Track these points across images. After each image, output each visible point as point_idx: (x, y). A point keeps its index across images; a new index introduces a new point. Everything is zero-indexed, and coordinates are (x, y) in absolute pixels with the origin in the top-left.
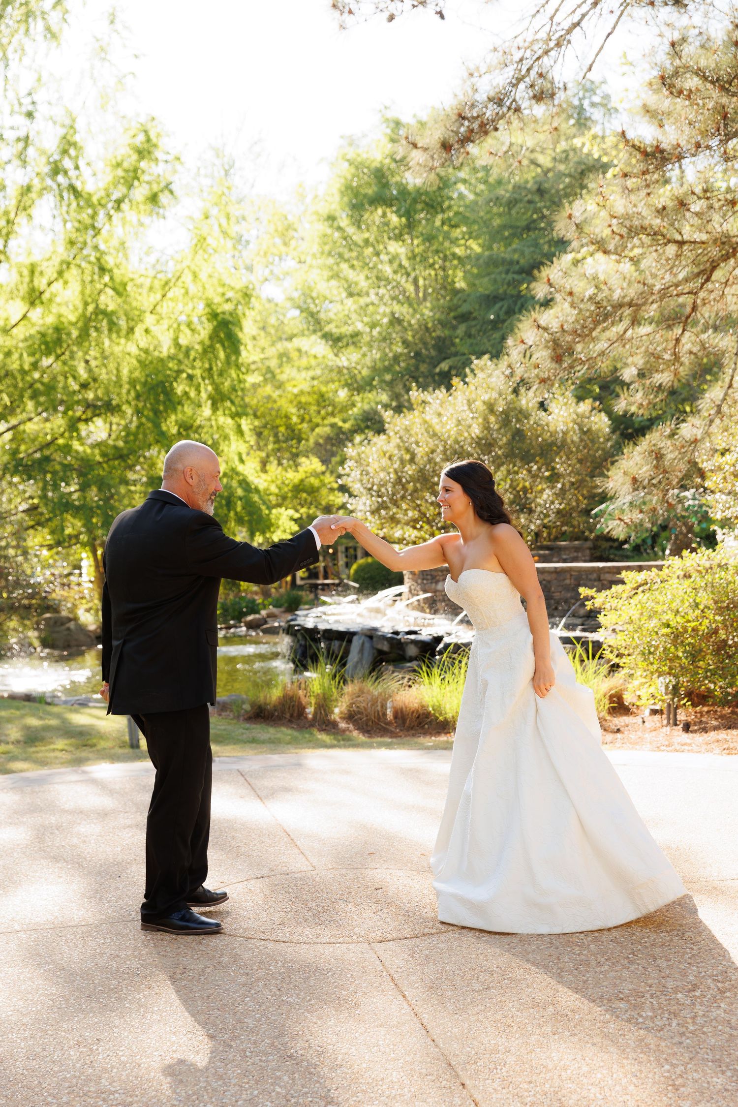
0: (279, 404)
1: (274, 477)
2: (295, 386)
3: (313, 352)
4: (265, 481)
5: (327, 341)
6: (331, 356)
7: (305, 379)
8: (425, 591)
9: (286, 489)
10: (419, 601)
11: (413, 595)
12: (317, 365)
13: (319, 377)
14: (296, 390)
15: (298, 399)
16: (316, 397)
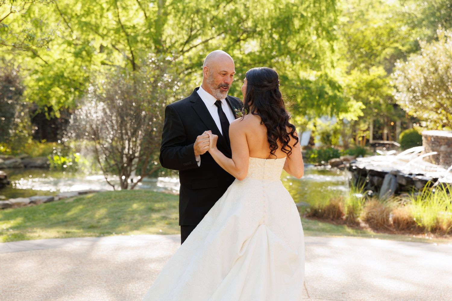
0: (364, 34)
1: (355, 78)
2: (375, 23)
6: (399, 5)
7: (382, 19)
8: (433, 151)
9: (362, 85)
10: (429, 156)
11: (427, 153)
12: (389, 11)
13: (390, 18)
14: (375, 26)
15: (376, 31)
16: (387, 30)
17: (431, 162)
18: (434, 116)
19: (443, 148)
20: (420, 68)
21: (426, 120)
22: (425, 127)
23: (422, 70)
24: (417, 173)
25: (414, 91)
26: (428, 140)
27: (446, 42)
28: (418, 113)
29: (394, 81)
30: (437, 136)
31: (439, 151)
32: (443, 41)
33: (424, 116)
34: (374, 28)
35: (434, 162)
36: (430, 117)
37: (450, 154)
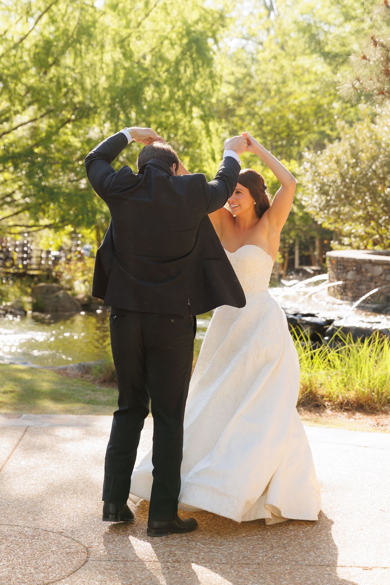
0: (282, 114)
2: (296, 99)
3: (314, 69)
5: (325, 59)
6: (329, 73)
7: (305, 92)
8: (339, 280)
10: (334, 287)
11: (331, 282)
12: (316, 80)
13: (317, 91)
14: (296, 102)
15: (298, 109)
16: (314, 108)
17: (335, 296)
18: (360, 229)
19: (350, 275)
20: (334, 158)
21: (349, 235)
22: (347, 245)
23: (338, 162)
24: (305, 313)
25: (326, 193)
26: (332, 264)
27: (373, 122)
28: (337, 225)
29: (300, 178)
30: (342, 258)
31: (345, 280)
32: (368, 120)
33: (345, 230)
34: (295, 105)
35: (339, 297)
36: (353, 231)
37: (360, 283)
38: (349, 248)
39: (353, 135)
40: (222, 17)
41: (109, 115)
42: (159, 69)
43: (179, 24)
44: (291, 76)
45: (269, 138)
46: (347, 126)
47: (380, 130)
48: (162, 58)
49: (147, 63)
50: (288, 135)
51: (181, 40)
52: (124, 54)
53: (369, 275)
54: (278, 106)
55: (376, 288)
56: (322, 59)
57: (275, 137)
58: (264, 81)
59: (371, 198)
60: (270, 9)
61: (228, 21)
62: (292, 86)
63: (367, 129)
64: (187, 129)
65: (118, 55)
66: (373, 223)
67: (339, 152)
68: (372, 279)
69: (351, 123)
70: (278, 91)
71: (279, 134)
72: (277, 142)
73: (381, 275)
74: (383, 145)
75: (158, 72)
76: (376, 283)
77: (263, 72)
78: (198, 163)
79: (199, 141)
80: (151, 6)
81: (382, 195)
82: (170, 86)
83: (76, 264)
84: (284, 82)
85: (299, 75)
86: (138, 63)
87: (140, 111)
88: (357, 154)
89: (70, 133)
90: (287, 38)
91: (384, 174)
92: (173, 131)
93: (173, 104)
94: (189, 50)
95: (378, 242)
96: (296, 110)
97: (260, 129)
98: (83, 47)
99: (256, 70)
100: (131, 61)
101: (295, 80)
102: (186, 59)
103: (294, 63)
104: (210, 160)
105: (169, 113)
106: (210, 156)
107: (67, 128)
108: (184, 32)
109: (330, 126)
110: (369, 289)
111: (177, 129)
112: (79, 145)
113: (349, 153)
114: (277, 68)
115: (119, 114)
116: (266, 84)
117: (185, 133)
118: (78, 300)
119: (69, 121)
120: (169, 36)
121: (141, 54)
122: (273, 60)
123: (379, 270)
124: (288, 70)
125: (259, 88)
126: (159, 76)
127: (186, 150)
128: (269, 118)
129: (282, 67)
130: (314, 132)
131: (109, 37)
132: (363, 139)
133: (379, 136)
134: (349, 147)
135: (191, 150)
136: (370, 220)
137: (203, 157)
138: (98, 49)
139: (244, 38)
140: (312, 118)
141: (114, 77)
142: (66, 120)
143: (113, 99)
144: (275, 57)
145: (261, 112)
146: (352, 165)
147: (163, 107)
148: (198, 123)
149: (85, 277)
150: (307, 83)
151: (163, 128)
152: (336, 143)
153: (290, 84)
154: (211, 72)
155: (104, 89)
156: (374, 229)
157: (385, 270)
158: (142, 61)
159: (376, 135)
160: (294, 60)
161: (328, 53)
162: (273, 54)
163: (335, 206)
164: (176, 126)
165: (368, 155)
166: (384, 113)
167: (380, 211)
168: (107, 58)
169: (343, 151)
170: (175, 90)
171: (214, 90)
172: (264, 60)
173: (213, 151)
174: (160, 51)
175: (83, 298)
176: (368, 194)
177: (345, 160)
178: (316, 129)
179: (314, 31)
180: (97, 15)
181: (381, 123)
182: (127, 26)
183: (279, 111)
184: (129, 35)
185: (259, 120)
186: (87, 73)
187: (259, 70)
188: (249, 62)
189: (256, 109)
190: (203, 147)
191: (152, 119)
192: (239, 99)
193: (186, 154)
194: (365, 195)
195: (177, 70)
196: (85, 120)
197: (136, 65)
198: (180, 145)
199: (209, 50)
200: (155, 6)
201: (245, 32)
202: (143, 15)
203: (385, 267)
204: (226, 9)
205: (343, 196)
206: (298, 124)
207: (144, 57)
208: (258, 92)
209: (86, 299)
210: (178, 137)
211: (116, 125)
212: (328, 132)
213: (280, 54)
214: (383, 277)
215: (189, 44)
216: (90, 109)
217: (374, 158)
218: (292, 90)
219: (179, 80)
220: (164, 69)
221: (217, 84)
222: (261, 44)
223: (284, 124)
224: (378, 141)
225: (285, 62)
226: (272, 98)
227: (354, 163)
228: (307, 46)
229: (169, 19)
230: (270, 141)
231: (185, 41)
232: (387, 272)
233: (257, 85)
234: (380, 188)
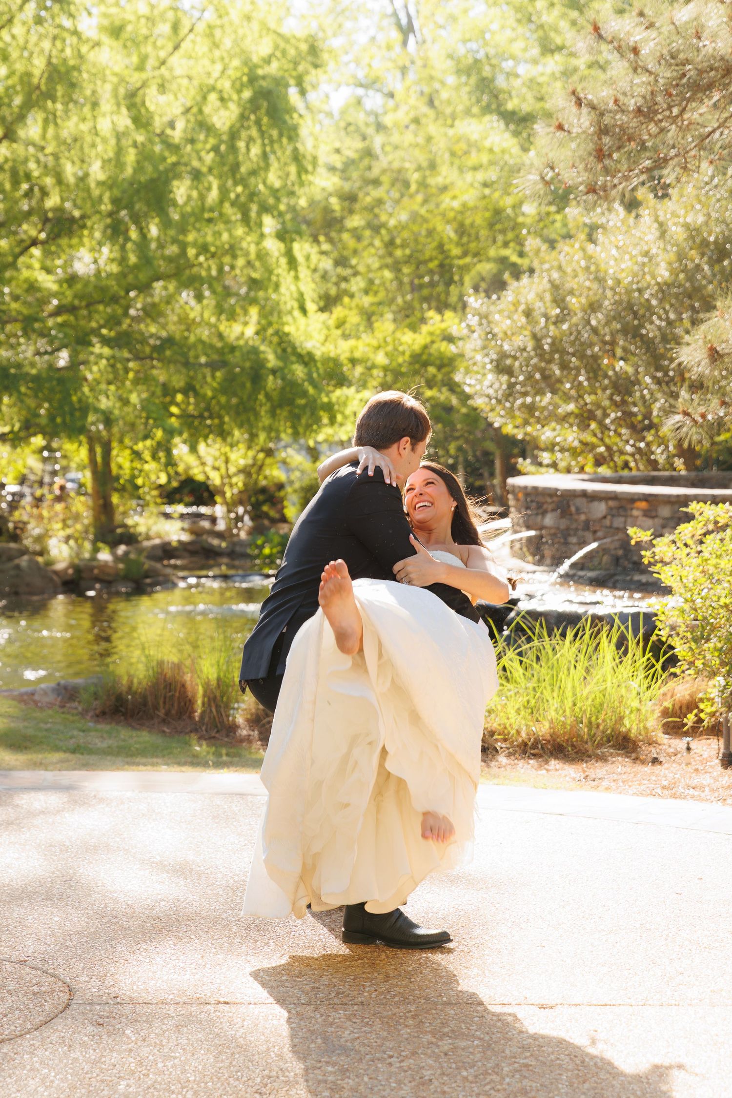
0: (431, 226)
1: (381, 340)
2: (454, 197)
3: (487, 144)
4: (368, 345)
5: (507, 125)
6: (516, 150)
7: (472, 185)
8: (529, 528)
9: (400, 360)
10: (521, 540)
11: (516, 532)
12: (491, 163)
13: (493, 182)
14: (456, 204)
15: (459, 217)
16: (488, 214)
17: (523, 558)
18: (571, 436)
19: (549, 520)
20: (522, 307)
21: (551, 447)
22: (548, 466)
23: (528, 313)
25: (508, 371)
26: (517, 500)
27: (591, 239)
28: (529, 429)
29: (460, 343)
30: (535, 488)
31: (541, 528)
32: (583, 236)
33: (543, 438)
34: (452, 209)
35: (530, 558)
36: (558, 440)
37: (566, 534)
38: (552, 470)
39: (555, 264)
40: (313, 50)
41: (109, 231)
42: (199, 146)
43: (236, 63)
44: (447, 156)
45: (406, 270)
46: (544, 247)
47: (603, 255)
48: (204, 126)
49: (177, 135)
50: (441, 265)
51: (239, 91)
52: (136, 120)
53: (583, 517)
54: (423, 211)
55: (595, 541)
56: (502, 124)
57: (417, 268)
58: (396, 165)
59: (588, 379)
60: (407, 30)
61: (325, 56)
62: (446, 174)
63: (581, 254)
64: (253, 256)
65: (124, 121)
66: (593, 425)
67: (531, 297)
68: (587, 526)
69: (552, 244)
70: (423, 185)
71: (426, 262)
72: (421, 277)
73: (605, 517)
74: (610, 282)
75: (198, 152)
76: (595, 532)
77: (396, 148)
78: (274, 319)
79: (274, 278)
80: (184, 31)
81: (611, 373)
82: (220, 177)
83: (52, 506)
84: (433, 166)
85: (460, 153)
86: (162, 134)
87: (166, 224)
88: (563, 300)
89: (37, 265)
90: (437, 85)
91: (612, 334)
92: (227, 259)
93: (228, 209)
94: (254, 112)
95: (604, 458)
96: (455, 219)
97: (391, 254)
98: (59, 106)
99: (383, 146)
100: (148, 132)
101: (452, 164)
102: (249, 128)
103: (451, 132)
104: (297, 313)
105: (221, 226)
106: (296, 305)
107: (31, 256)
108: (245, 79)
109: (518, 248)
110: (583, 543)
111: (234, 257)
112: (55, 287)
113: (548, 297)
114: (421, 140)
115: (127, 230)
116: (399, 171)
117: (249, 263)
118: (56, 573)
119: (34, 242)
120: (219, 86)
121: (166, 119)
122: (413, 127)
123: (601, 508)
124: (440, 145)
125: (385, 179)
126: (200, 159)
127: (252, 294)
128: (405, 234)
129: (429, 139)
130: (488, 260)
131: (108, 87)
132: (574, 270)
133: (603, 267)
134: (548, 286)
135: (261, 294)
136: (589, 419)
137: (282, 307)
138: (87, 110)
139: (361, 85)
140: (483, 233)
141: (118, 161)
142: (28, 242)
143: (115, 201)
144: (416, 121)
145: (392, 222)
146: (553, 319)
147: (206, 215)
148: (273, 246)
149: (69, 531)
150: (475, 169)
151: (208, 255)
152: (525, 279)
153: (444, 169)
154: (296, 150)
155: (100, 184)
156: (595, 435)
157: (611, 509)
158: (169, 131)
159: (597, 265)
160: (452, 126)
161: (513, 113)
162: (412, 115)
163: (525, 394)
164: (232, 250)
165: (583, 300)
166: (611, 223)
167: (606, 403)
168: (104, 125)
169: (538, 295)
170: (230, 183)
171: (302, 184)
172: (396, 125)
173: (302, 295)
174: (200, 111)
175: (66, 569)
176: (583, 371)
177: (543, 310)
178: (492, 253)
179: (487, 71)
180: (84, 49)
181: (607, 241)
182: (140, 68)
183: (425, 220)
184: (144, 84)
185: (387, 238)
186: (67, 154)
187: (390, 144)
188: (371, 131)
189: (383, 218)
190: (283, 289)
191: (191, 237)
192: (350, 199)
193: (254, 301)
194: (578, 374)
195: (233, 148)
196: (64, 241)
197: (157, 139)
198: (240, 286)
199: (290, 110)
200: (191, 31)
201: (361, 74)
202: (170, 46)
203: (611, 503)
204: (321, 35)
205: (538, 376)
206: (458, 244)
207: (172, 125)
208: (386, 186)
209: (70, 571)
210: (238, 271)
211: (123, 248)
212: (514, 258)
213: (425, 115)
214: (607, 522)
215: (252, 100)
216: (73, 220)
217: (593, 307)
218: (448, 181)
219: (236, 167)
220: (208, 146)
221: (307, 172)
222: (391, 95)
223: (434, 244)
224: (601, 275)
225: (433, 129)
226: (411, 196)
227: (557, 316)
228: (474, 99)
229: (217, 53)
230: (409, 275)
231: (247, 94)
232: (614, 512)
233: (384, 171)
234: (606, 361)
